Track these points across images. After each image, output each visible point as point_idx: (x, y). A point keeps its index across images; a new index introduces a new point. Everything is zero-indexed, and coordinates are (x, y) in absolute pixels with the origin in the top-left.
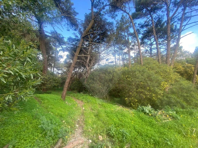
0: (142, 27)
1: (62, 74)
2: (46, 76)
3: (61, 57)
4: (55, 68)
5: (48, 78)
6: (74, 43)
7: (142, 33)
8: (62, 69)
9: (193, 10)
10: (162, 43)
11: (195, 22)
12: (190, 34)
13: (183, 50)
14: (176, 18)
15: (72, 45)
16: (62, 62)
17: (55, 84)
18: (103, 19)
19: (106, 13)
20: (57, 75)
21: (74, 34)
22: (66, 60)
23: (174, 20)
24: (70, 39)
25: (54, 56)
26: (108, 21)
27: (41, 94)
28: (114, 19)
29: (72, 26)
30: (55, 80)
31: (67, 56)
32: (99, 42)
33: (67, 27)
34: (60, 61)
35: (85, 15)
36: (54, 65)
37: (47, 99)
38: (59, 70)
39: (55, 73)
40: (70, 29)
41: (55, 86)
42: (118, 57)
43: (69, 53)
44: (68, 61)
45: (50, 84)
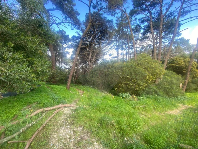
0: (143, 22)
1: (69, 69)
2: (55, 71)
3: (68, 53)
4: (63, 63)
5: (57, 72)
6: (77, 41)
7: (143, 28)
8: (69, 64)
9: (192, 4)
10: (166, 37)
11: (190, 18)
12: (185, 30)
13: (190, 44)
14: (176, 12)
15: (76, 42)
16: (69, 58)
17: (62, 78)
18: (103, 17)
19: (105, 11)
20: (65, 70)
21: (77, 32)
22: (72, 56)
23: (174, 15)
24: (74, 37)
25: (61, 52)
26: (107, 19)
27: (51, 85)
28: (113, 16)
29: (75, 25)
30: (62, 74)
31: (73, 52)
32: (101, 39)
33: (71, 26)
34: (67, 57)
35: (86, 15)
36: (61, 60)
37: (56, 88)
38: (66, 65)
39: (63, 68)
40: (74, 28)
41: (62, 79)
42: (122, 51)
43: (74, 49)
44: (74, 56)
45: (58, 78)
